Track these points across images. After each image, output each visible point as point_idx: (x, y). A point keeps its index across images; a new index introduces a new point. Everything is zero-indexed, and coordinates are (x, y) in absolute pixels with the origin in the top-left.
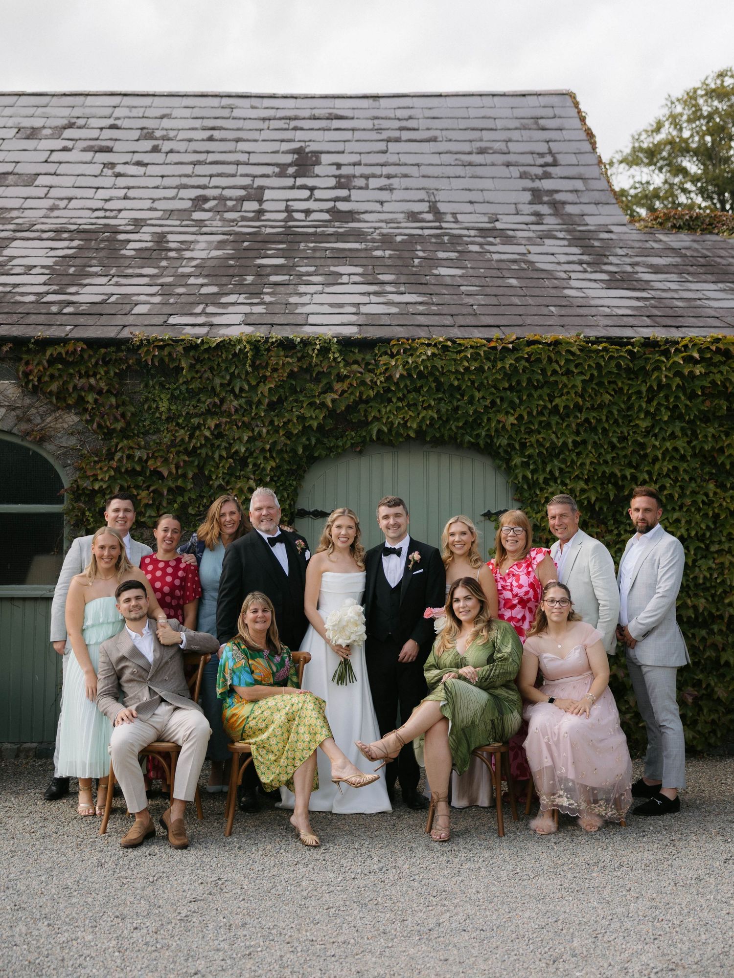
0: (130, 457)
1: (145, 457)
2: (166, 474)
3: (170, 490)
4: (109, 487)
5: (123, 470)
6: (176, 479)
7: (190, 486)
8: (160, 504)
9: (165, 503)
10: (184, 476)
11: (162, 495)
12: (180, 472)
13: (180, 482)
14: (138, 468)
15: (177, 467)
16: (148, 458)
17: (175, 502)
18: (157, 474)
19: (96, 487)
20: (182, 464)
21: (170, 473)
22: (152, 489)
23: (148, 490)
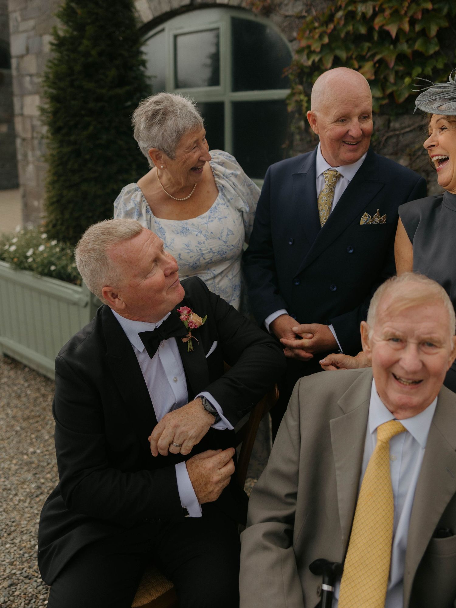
0: (351, 16)
1: (370, 12)
2: (394, 33)
3: (401, 58)
4: (320, 60)
5: (343, 35)
6: (410, 41)
7: (433, 49)
8: (386, 79)
9: (392, 79)
10: (424, 33)
11: (387, 66)
12: (418, 28)
13: (418, 45)
14: (363, 30)
15: (412, 22)
16: (375, 14)
17: (409, 74)
18: (384, 34)
19: (310, 63)
20: (419, 16)
21: (400, 31)
22: (377, 58)
23: (373, 60)
